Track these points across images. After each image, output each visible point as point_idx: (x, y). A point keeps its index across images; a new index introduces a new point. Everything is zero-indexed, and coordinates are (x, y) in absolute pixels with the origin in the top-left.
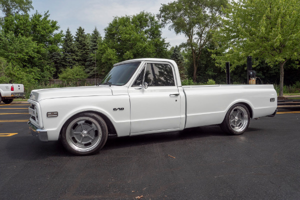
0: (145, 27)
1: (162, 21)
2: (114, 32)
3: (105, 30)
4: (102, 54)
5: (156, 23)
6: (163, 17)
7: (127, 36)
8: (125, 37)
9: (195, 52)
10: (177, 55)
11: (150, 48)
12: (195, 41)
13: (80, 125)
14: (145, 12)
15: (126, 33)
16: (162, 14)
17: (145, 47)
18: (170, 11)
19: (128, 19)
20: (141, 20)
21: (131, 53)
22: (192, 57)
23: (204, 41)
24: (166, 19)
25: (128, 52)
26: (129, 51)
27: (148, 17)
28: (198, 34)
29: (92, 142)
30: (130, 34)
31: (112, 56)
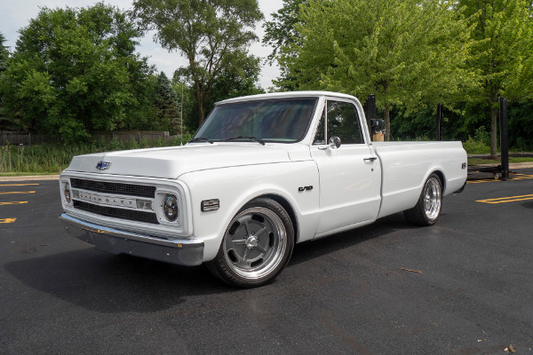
0: (107, 32)
1: (139, 23)
2: (41, 38)
3: (22, 33)
4: (19, 81)
5: (129, 25)
6: (139, 16)
7: (74, 48)
8: (69, 48)
9: (201, 86)
10: (165, 88)
11: (120, 74)
12: (201, 65)
13: (244, 224)
14: (105, 4)
15: (71, 42)
16: (138, 12)
17: (112, 72)
18: (154, 7)
19: (70, 14)
20: (98, 19)
21: (82, 81)
22: (196, 94)
23: (217, 65)
24: (147, 21)
25: (76, 80)
26: (78, 78)
27: (112, 15)
28: (205, 52)
29: (264, 256)
30: (79, 45)
31: (42, 87)
